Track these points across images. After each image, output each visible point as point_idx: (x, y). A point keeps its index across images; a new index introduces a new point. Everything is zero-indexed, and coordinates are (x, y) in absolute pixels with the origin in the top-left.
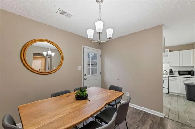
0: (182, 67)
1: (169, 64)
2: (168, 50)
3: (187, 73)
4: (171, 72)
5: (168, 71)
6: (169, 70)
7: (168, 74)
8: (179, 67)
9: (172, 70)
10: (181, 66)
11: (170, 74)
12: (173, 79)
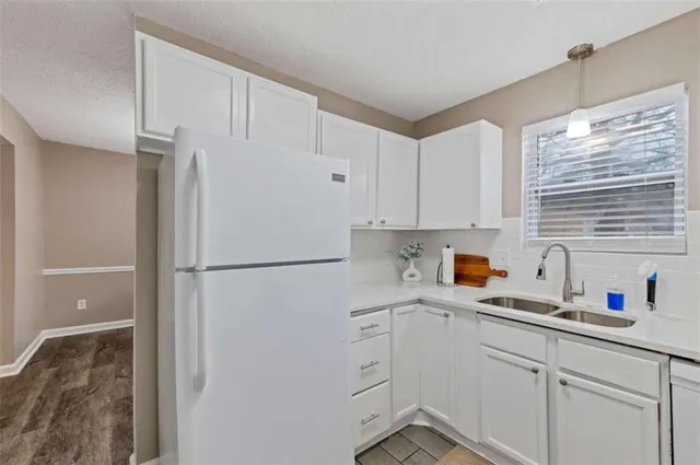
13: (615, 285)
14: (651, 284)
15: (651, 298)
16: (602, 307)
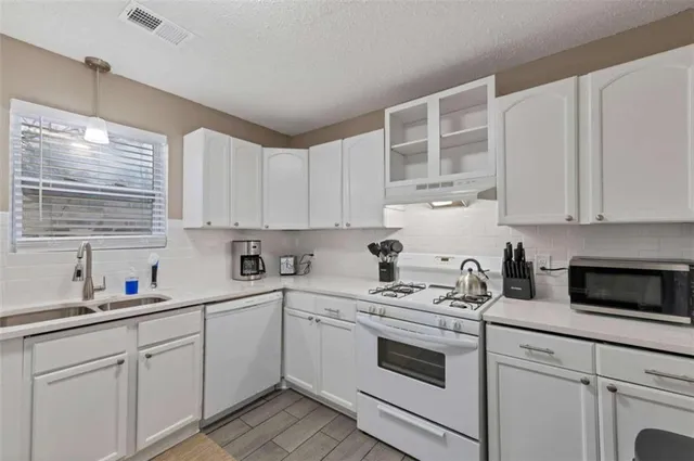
0: (603, 227)
1: (496, 204)
2: (490, 81)
3: (652, 291)
4: (518, 273)
5: (495, 265)
6: (501, 259)
7: (495, 288)
8: (573, 227)
9: (520, 251)
10: (589, 218)
11: (508, 293)
12: (522, 353)
13: (132, 274)
14: (155, 269)
15: (154, 279)
16: (123, 296)
